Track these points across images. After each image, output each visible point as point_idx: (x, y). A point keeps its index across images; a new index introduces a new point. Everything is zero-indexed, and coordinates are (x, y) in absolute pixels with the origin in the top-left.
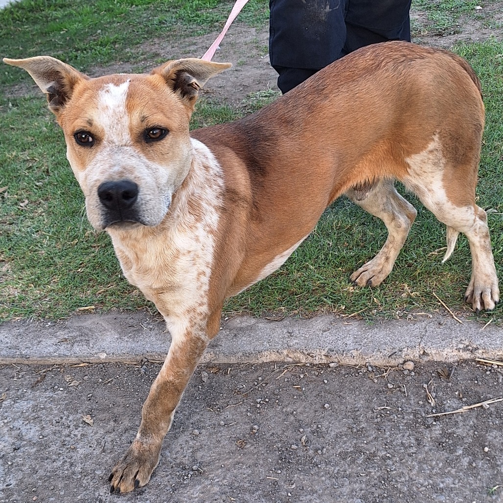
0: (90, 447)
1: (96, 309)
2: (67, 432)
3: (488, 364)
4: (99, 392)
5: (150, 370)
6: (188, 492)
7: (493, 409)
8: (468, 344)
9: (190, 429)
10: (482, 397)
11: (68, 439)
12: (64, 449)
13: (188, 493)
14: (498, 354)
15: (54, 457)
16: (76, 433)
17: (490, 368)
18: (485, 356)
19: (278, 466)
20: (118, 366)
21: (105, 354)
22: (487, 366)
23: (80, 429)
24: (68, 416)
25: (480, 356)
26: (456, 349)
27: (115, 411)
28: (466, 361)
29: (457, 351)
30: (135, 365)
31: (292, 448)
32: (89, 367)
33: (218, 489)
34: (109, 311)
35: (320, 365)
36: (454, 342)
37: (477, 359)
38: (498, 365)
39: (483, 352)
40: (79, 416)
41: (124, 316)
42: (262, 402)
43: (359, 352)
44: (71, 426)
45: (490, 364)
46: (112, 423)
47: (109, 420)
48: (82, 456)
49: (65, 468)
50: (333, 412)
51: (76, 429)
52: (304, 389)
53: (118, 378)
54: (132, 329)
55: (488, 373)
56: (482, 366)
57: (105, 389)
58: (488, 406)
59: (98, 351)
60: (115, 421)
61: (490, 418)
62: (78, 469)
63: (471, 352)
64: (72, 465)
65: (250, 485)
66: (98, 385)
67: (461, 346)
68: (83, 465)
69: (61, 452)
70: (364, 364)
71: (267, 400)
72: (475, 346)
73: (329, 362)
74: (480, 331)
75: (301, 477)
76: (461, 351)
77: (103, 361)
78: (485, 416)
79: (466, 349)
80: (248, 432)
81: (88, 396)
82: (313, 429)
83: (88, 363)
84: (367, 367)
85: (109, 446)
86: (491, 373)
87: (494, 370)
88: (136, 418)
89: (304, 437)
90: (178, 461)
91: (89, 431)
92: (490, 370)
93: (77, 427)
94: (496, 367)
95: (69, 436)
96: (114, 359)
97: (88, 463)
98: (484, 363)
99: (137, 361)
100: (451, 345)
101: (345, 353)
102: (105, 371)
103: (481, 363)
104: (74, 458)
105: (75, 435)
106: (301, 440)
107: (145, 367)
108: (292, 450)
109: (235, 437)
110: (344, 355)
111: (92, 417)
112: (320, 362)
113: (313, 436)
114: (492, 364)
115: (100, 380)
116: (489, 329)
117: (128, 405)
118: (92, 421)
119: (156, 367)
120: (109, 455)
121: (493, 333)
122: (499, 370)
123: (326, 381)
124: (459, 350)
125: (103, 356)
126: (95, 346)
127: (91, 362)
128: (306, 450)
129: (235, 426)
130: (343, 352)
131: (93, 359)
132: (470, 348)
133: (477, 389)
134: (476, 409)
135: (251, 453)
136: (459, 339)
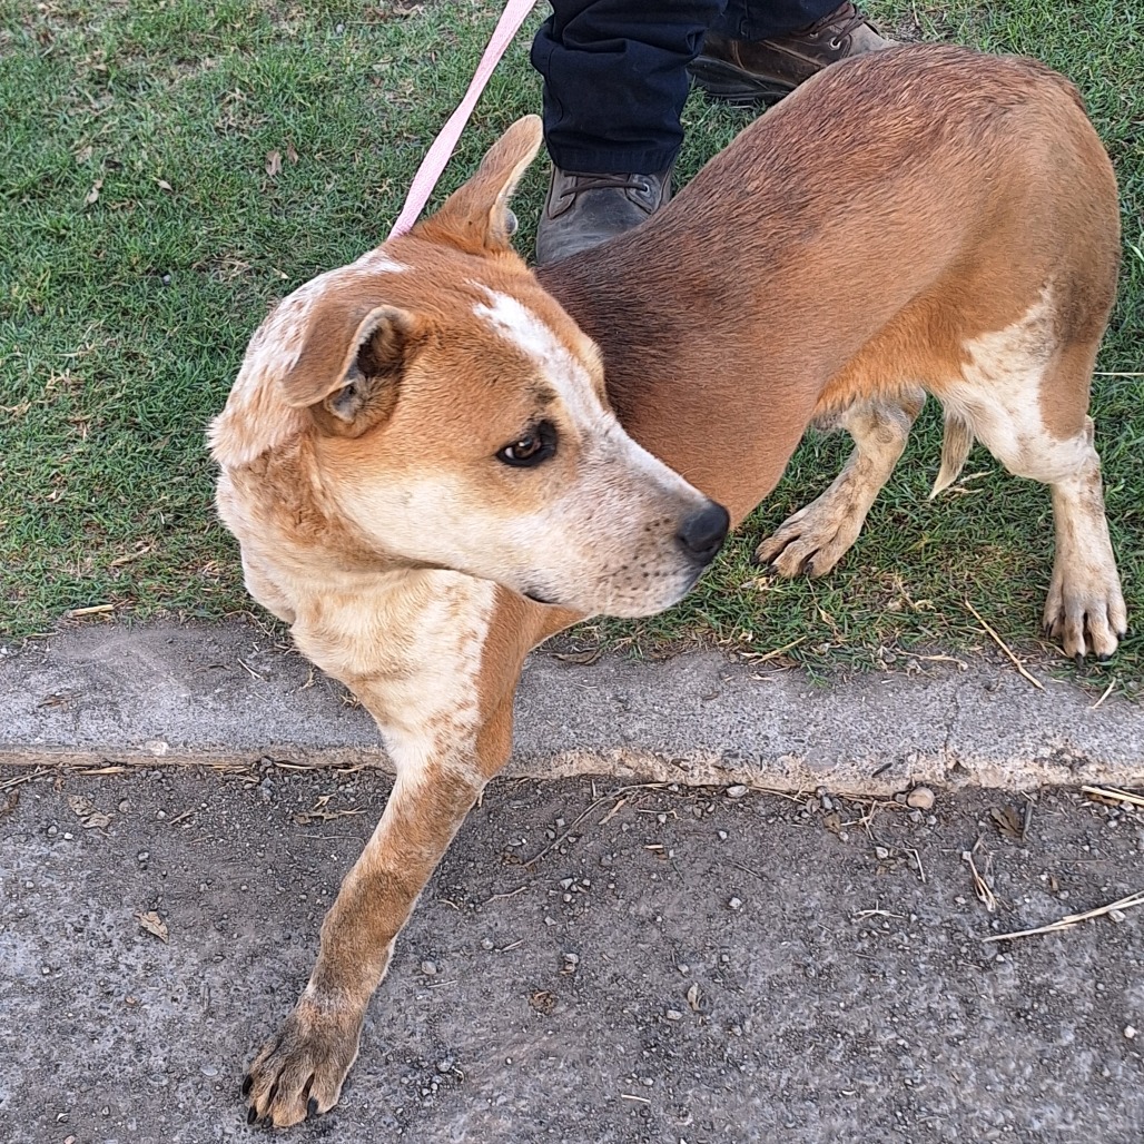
0: (175, 1000)
1: (116, 611)
2: (104, 957)
3: (1111, 802)
4: (163, 846)
5: (284, 790)
6: (438, 1130)
7: (1133, 924)
8: (1062, 746)
9: (412, 957)
10: (1104, 889)
11: (113, 976)
12: (111, 1006)
13: (440, 1132)
14: (1136, 775)
15: (90, 1026)
16: (131, 961)
17: (1117, 813)
18: (1102, 779)
19: (641, 1066)
20: (198, 777)
21: (165, 745)
22: (1108, 806)
23: (138, 949)
24: (101, 913)
25: (1092, 781)
26: (1035, 761)
27: (215, 901)
28: (1057, 790)
29: (1036, 765)
30: (243, 774)
31: (670, 1017)
32: (127, 778)
33: (509, 1125)
34: (152, 620)
35: (703, 791)
36: (1027, 741)
37: (1085, 788)
38: (1135, 805)
39: (1099, 771)
40: (128, 912)
41: (191, 634)
42: (574, 888)
43: (800, 761)
44: (115, 941)
45: (1116, 800)
46: (213, 935)
47: (205, 927)
48: (159, 1025)
49: (125, 1056)
50: (752, 919)
51: (129, 950)
52: (671, 853)
53: (204, 808)
54: (221, 673)
55: (1113, 824)
56: (1097, 805)
57: (179, 838)
58: (1122, 915)
59: (145, 736)
60: (221, 930)
61: (1130, 948)
62: (157, 1061)
63: (1071, 767)
64: (139, 1050)
65: (583, 1115)
66: (158, 828)
67: (1046, 752)
68: (166, 1050)
69: (105, 1013)
70: (813, 789)
71: (587, 882)
72: (1078, 754)
73: (725, 783)
74: (1087, 711)
75: (703, 1098)
76: (1046, 764)
77: (161, 762)
78: (1116, 941)
79: (1057, 759)
80: (554, 971)
81: (141, 858)
82: (710, 966)
83: (122, 764)
84: (821, 798)
85: (219, 998)
86: (1120, 823)
87: (1127, 817)
88: (270, 923)
89: (694, 989)
90: (399, 1046)
91: (164, 955)
92: (1117, 818)
93: (129, 943)
94: (1132, 808)
95: (114, 969)
96: (188, 758)
97: (178, 1045)
98: (1102, 799)
99: (246, 765)
100: (1022, 750)
101: (765, 761)
102: (168, 789)
103: (1094, 797)
104: (141, 1030)
105: (129, 967)
106: (686, 996)
107: (268, 781)
108: (668, 1023)
109: (524, 984)
110: (765, 768)
111: (162, 918)
112: (704, 783)
113: (712, 985)
114: (1122, 802)
115: (162, 814)
116: (1107, 708)
117: (244, 888)
118: (163, 928)
119: (297, 782)
120: (225, 1025)
121: (1120, 718)
122: (1138, 817)
123: (723, 835)
124: (1040, 761)
125: (160, 749)
126: (135, 722)
127: (129, 762)
128: (704, 1023)
129: (520, 952)
130: (761, 760)
131: (133, 757)
132: (1066, 756)
133: (1091, 866)
134: (1093, 921)
135: (569, 1027)
136: (1039, 733)
